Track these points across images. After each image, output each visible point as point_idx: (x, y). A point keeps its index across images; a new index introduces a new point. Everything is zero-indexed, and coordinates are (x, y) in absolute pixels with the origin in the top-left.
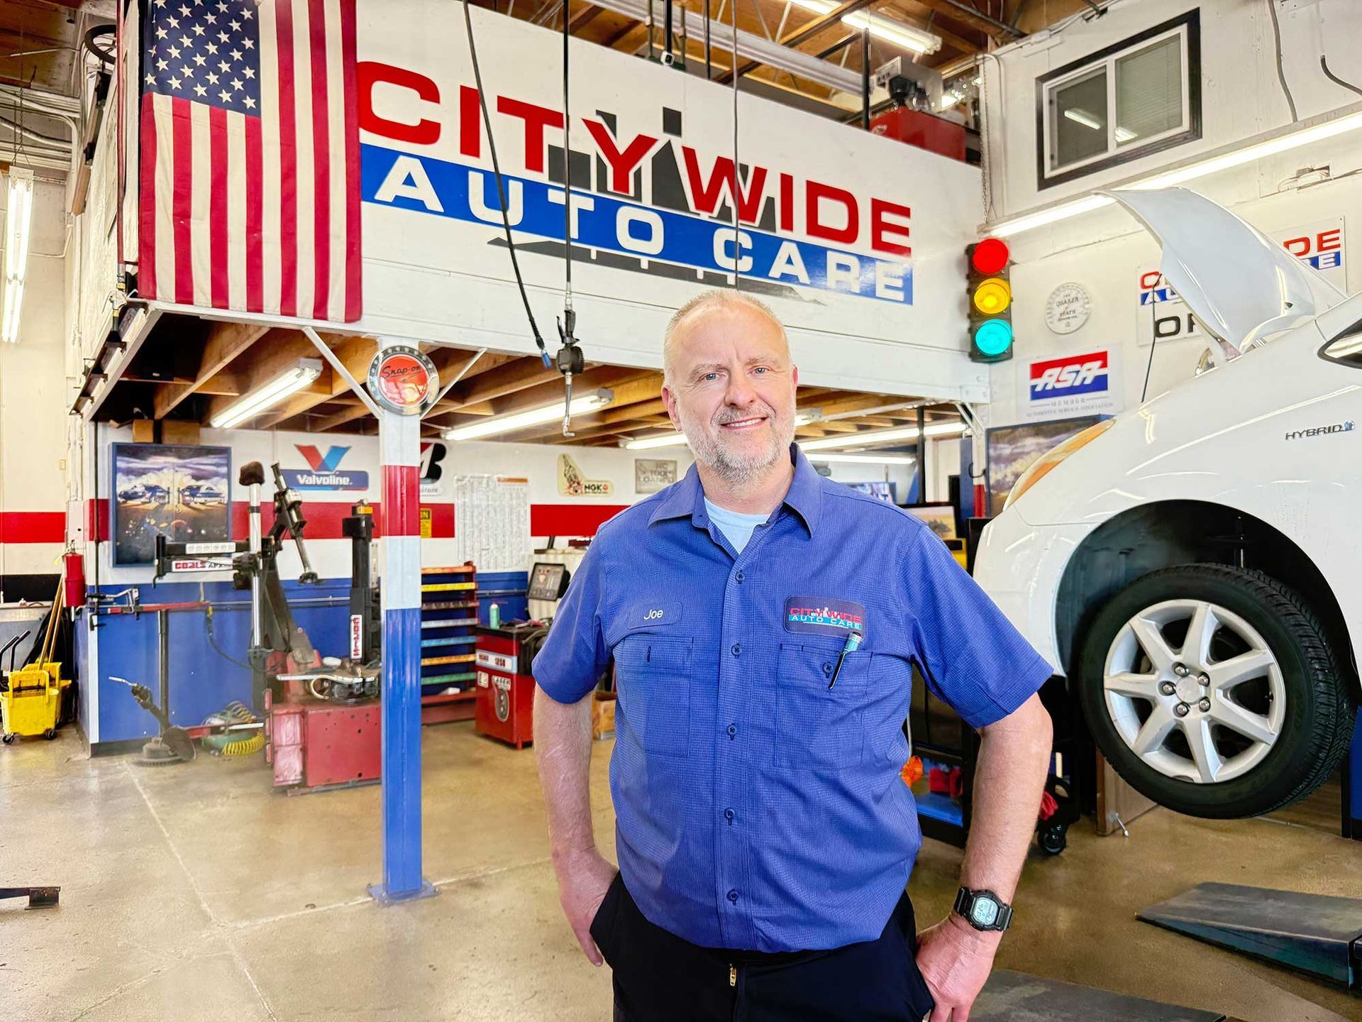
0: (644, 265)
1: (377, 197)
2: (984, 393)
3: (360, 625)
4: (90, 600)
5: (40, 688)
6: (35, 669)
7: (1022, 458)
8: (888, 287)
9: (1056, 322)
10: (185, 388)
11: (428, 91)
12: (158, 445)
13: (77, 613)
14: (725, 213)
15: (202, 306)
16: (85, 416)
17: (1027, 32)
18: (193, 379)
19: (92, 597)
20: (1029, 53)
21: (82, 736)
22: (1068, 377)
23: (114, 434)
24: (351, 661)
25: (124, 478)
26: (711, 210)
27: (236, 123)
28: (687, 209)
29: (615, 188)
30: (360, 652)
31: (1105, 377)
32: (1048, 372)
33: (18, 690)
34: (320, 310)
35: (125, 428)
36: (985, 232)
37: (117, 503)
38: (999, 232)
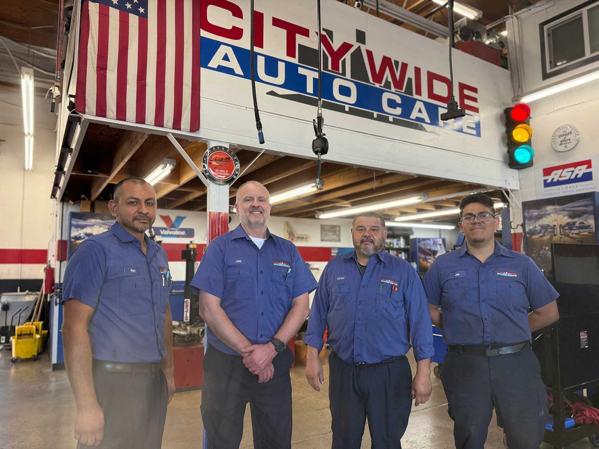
0: (347, 109)
1: (209, 65)
2: (517, 184)
3: (189, 304)
4: (56, 290)
5: (31, 335)
6: (30, 325)
7: (545, 217)
8: (468, 127)
9: (558, 145)
10: (106, 179)
11: (237, 12)
12: (92, 214)
13: (51, 297)
14: (387, 85)
15: (111, 118)
16: (58, 199)
17: (532, 3)
18: (109, 173)
19: (57, 289)
20: (535, 12)
21: (50, 359)
22: (566, 174)
23: (71, 208)
24: (184, 323)
25: (75, 229)
26: (381, 83)
27: (134, 20)
28: (369, 82)
29: (332, 69)
30: (188, 318)
31: (590, 173)
32: (554, 172)
33: (20, 336)
34: (177, 124)
35: (77, 205)
36: (516, 101)
37: (71, 242)
38: (525, 100)
